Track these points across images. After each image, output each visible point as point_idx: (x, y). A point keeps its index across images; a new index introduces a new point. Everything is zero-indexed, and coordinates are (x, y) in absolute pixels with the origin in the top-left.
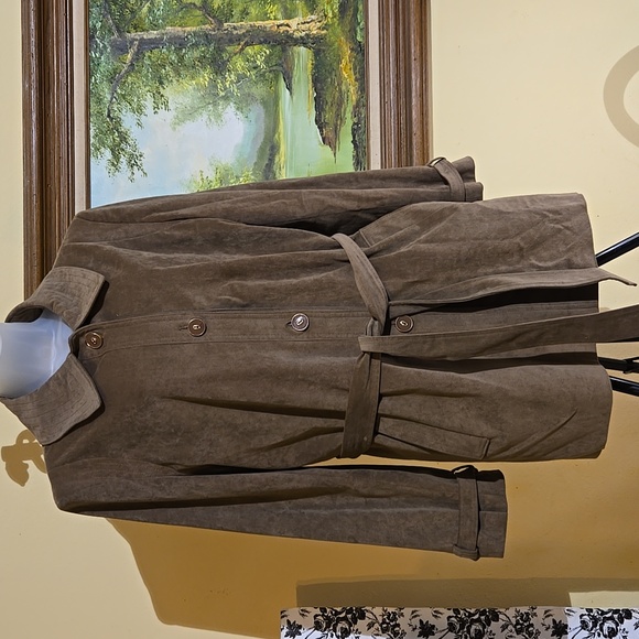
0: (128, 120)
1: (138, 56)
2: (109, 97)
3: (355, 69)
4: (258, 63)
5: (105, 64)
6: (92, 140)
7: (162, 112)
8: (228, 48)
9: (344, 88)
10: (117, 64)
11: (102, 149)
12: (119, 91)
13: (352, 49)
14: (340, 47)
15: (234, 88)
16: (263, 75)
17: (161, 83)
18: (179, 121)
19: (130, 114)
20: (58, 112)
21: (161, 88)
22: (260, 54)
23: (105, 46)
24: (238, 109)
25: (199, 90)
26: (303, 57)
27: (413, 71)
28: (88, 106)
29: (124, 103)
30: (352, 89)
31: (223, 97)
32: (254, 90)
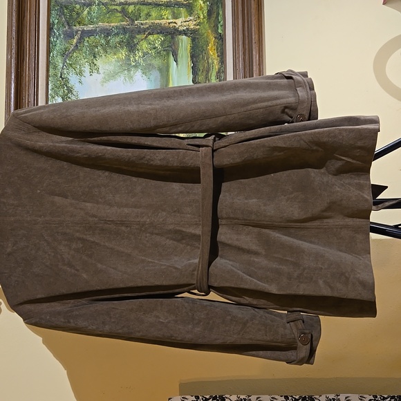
0: (73, 79)
1: (81, 40)
2: (61, 65)
3: (217, 49)
4: (157, 45)
5: (59, 45)
6: (50, 92)
7: (95, 74)
8: (137, 36)
9: (210, 61)
10: (67, 45)
11: (56, 98)
12: (68, 62)
13: (215, 38)
14: (207, 37)
15: (141, 61)
16: (159, 53)
17: (95, 57)
18: (105, 80)
19: (75, 76)
20: (29, 74)
21: (95, 60)
22: (157, 40)
23: (60, 35)
24: (143, 73)
25: (119, 62)
26: (184, 42)
27: (254, 49)
28: (48, 71)
29: (71, 69)
30: (215, 62)
31: (134, 66)
32: (153, 62)
